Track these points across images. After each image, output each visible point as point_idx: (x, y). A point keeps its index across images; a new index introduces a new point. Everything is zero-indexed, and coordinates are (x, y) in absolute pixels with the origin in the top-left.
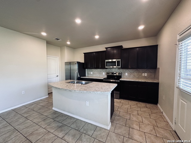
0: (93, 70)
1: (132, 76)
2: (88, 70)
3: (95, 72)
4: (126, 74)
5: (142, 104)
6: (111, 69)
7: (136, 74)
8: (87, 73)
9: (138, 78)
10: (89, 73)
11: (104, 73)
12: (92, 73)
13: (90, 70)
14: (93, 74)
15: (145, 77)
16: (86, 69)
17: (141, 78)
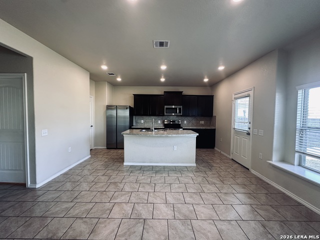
0: (145, 117)
1: (190, 124)
2: (137, 117)
3: (147, 121)
4: (185, 122)
5: (205, 150)
6: (169, 117)
7: (194, 122)
8: (136, 121)
9: (196, 126)
10: (139, 121)
11: (159, 122)
12: (142, 121)
13: (140, 117)
14: (144, 122)
15: (202, 125)
16: (134, 117)
17: (199, 126)
